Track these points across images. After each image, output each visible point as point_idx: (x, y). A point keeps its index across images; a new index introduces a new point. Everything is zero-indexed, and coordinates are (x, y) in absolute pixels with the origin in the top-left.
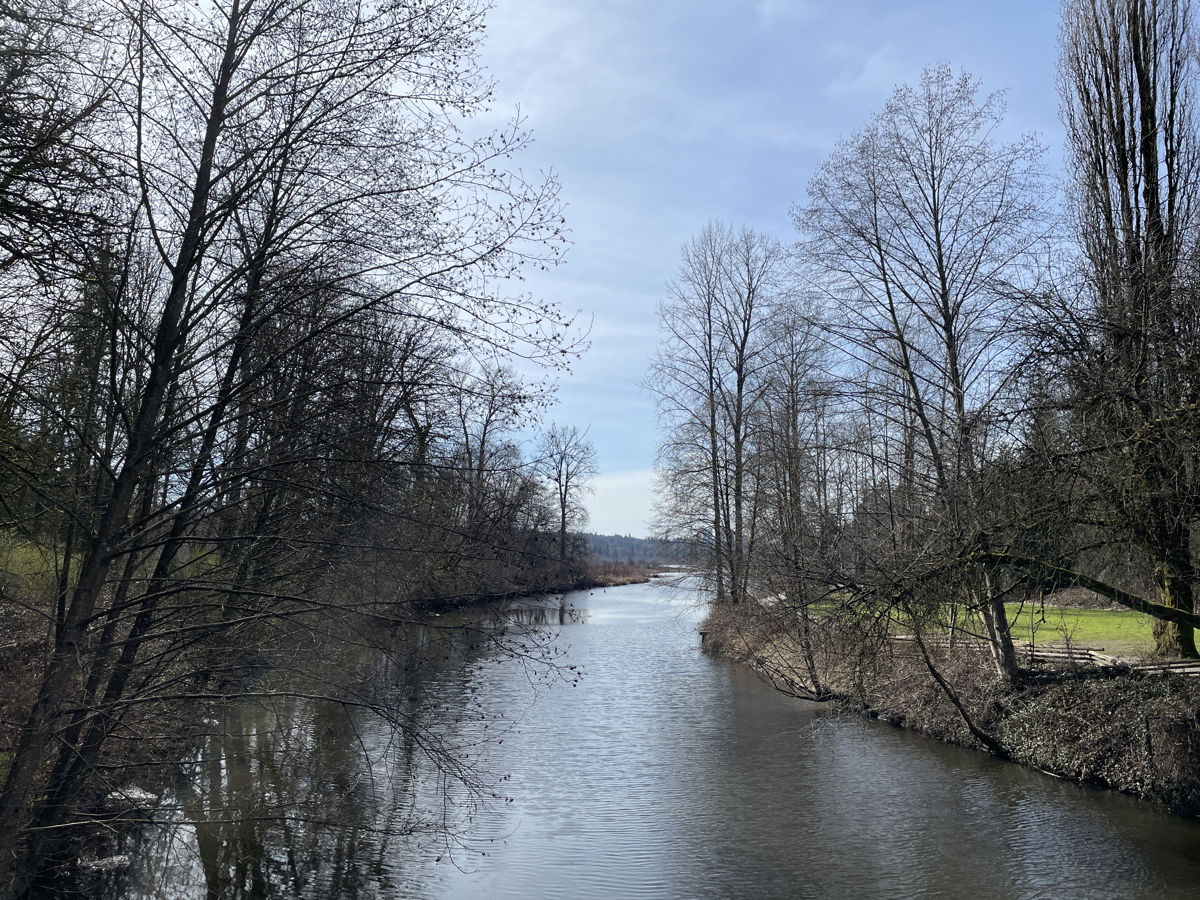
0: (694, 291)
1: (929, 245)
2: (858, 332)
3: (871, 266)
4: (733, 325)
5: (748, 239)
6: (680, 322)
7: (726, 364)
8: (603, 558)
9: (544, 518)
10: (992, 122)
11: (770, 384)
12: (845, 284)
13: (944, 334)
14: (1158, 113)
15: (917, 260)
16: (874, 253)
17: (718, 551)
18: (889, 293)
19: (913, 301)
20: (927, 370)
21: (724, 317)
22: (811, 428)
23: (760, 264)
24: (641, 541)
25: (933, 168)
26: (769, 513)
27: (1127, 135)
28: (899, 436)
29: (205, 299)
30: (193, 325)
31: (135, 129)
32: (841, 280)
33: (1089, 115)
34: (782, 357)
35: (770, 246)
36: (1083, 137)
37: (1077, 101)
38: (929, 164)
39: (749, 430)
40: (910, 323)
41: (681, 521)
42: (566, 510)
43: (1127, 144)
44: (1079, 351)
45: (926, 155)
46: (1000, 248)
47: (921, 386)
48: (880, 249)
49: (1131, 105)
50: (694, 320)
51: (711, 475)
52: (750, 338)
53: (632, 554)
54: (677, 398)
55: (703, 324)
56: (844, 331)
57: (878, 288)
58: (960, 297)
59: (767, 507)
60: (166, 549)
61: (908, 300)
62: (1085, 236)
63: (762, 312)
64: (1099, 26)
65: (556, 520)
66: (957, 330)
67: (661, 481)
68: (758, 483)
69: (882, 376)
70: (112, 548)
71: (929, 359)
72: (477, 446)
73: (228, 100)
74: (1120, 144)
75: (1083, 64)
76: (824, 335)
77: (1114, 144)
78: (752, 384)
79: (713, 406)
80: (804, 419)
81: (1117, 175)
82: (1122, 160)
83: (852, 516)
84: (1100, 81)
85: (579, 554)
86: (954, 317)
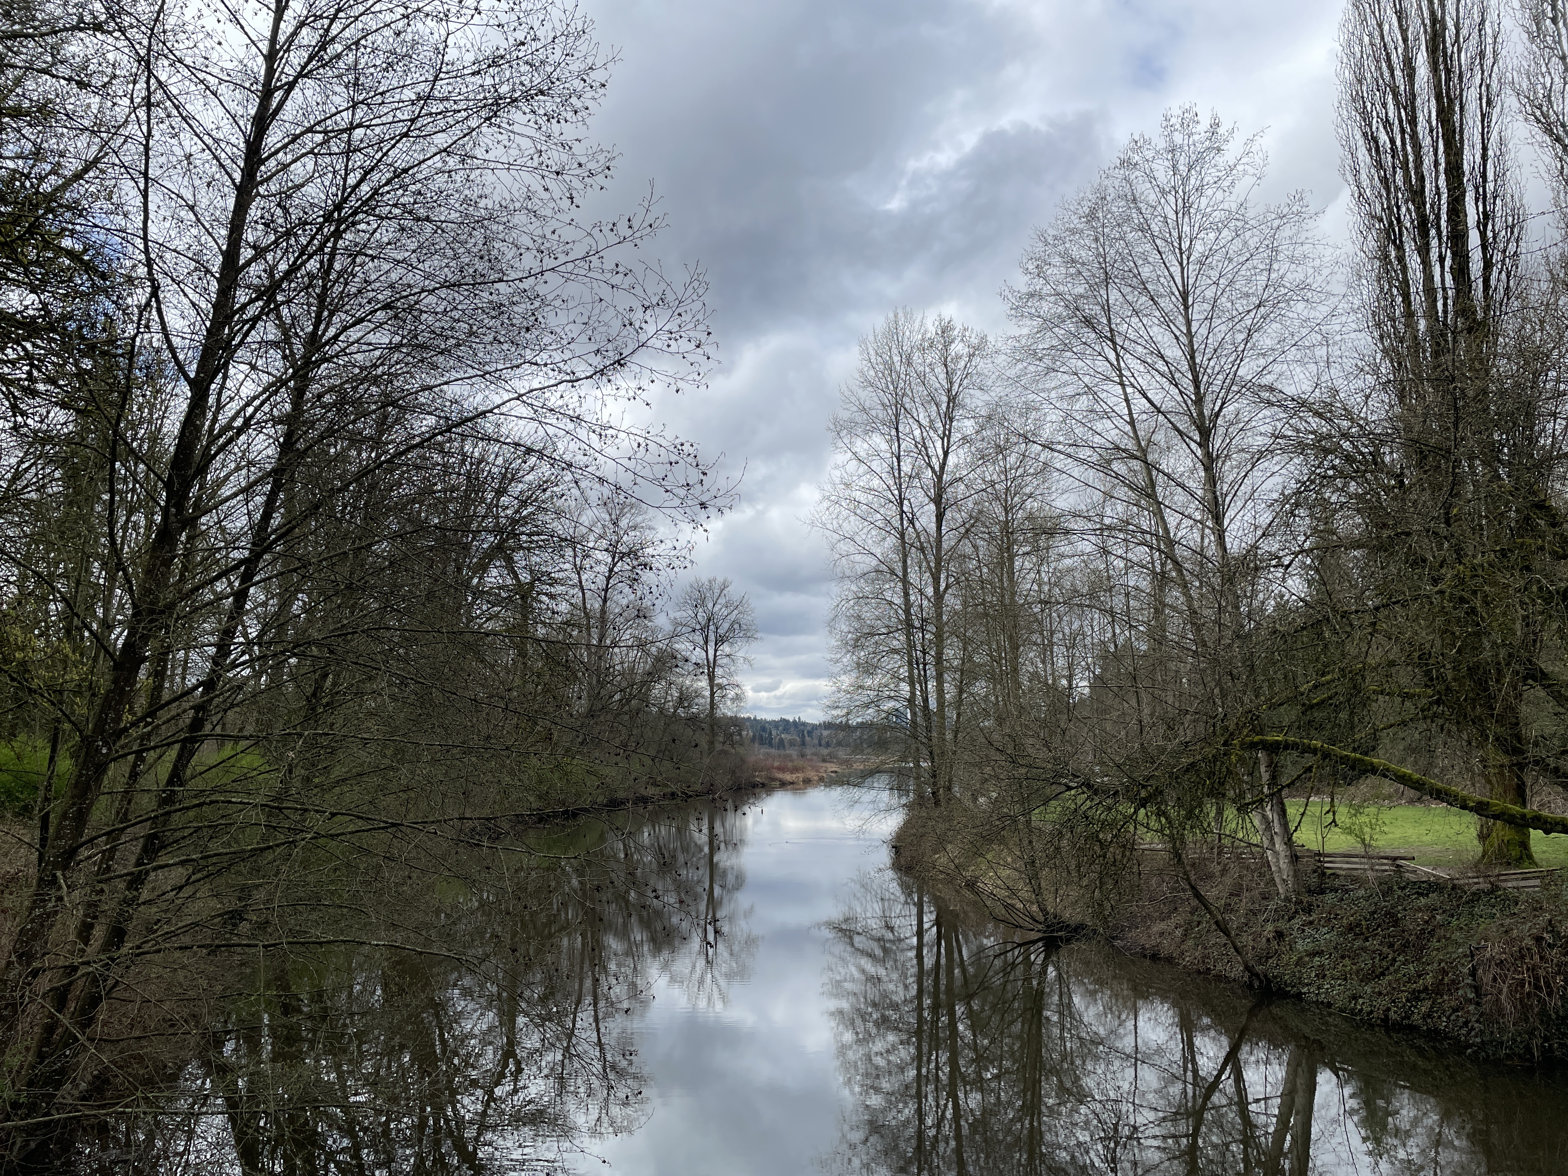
0: (876, 399)
1: (1177, 338)
2: (1088, 452)
3: (1102, 365)
4: (929, 444)
5: (945, 330)
6: (859, 440)
7: (921, 493)
8: (763, 750)
9: (684, 699)
11: (978, 519)
12: (1070, 390)
13: (1199, 453)
14: (1466, 167)
15: (1162, 357)
16: (1106, 349)
17: (914, 737)
18: (1127, 400)
19: (1159, 411)
20: (1180, 497)
21: (917, 433)
22: (1032, 575)
23: (962, 364)
24: (815, 727)
25: (1180, 238)
26: (980, 686)
27: (1428, 196)
28: (1145, 584)
29: (233, 419)
30: (217, 453)
31: (139, 200)
32: (1065, 384)
33: (1378, 171)
34: (993, 484)
35: (975, 341)
36: (1372, 198)
37: (1363, 155)
38: (1175, 234)
39: (952, 579)
40: (1156, 438)
41: (866, 700)
42: (716, 688)
43: (1429, 205)
44: (1372, 472)
45: (1170, 221)
46: (1265, 340)
47: (1172, 520)
48: (1114, 343)
50: (877, 438)
51: (903, 638)
52: (952, 460)
53: (803, 743)
54: (857, 539)
55: (890, 443)
56: (1070, 450)
57: (1113, 395)
58: (1218, 404)
59: (976, 679)
60: (182, 749)
61: (1152, 409)
62: (1378, 325)
63: (966, 426)
64: (1388, 56)
65: (702, 701)
66: (1216, 446)
67: (838, 647)
68: (965, 649)
69: (1120, 508)
70: (110, 749)
71: (1183, 487)
72: (597, 604)
73: (263, 162)
74: (1420, 207)
75: (1369, 105)
76: (1045, 455)
77: (1411, 207)
78: (953, 519)
79: (904, 549)
80: (1024, 566)
81: (1417, 248)
82: (1423, 227)
83: (1088, 690)
84: (1392, 126)
85: (732, 745)
86: (1211, 430)
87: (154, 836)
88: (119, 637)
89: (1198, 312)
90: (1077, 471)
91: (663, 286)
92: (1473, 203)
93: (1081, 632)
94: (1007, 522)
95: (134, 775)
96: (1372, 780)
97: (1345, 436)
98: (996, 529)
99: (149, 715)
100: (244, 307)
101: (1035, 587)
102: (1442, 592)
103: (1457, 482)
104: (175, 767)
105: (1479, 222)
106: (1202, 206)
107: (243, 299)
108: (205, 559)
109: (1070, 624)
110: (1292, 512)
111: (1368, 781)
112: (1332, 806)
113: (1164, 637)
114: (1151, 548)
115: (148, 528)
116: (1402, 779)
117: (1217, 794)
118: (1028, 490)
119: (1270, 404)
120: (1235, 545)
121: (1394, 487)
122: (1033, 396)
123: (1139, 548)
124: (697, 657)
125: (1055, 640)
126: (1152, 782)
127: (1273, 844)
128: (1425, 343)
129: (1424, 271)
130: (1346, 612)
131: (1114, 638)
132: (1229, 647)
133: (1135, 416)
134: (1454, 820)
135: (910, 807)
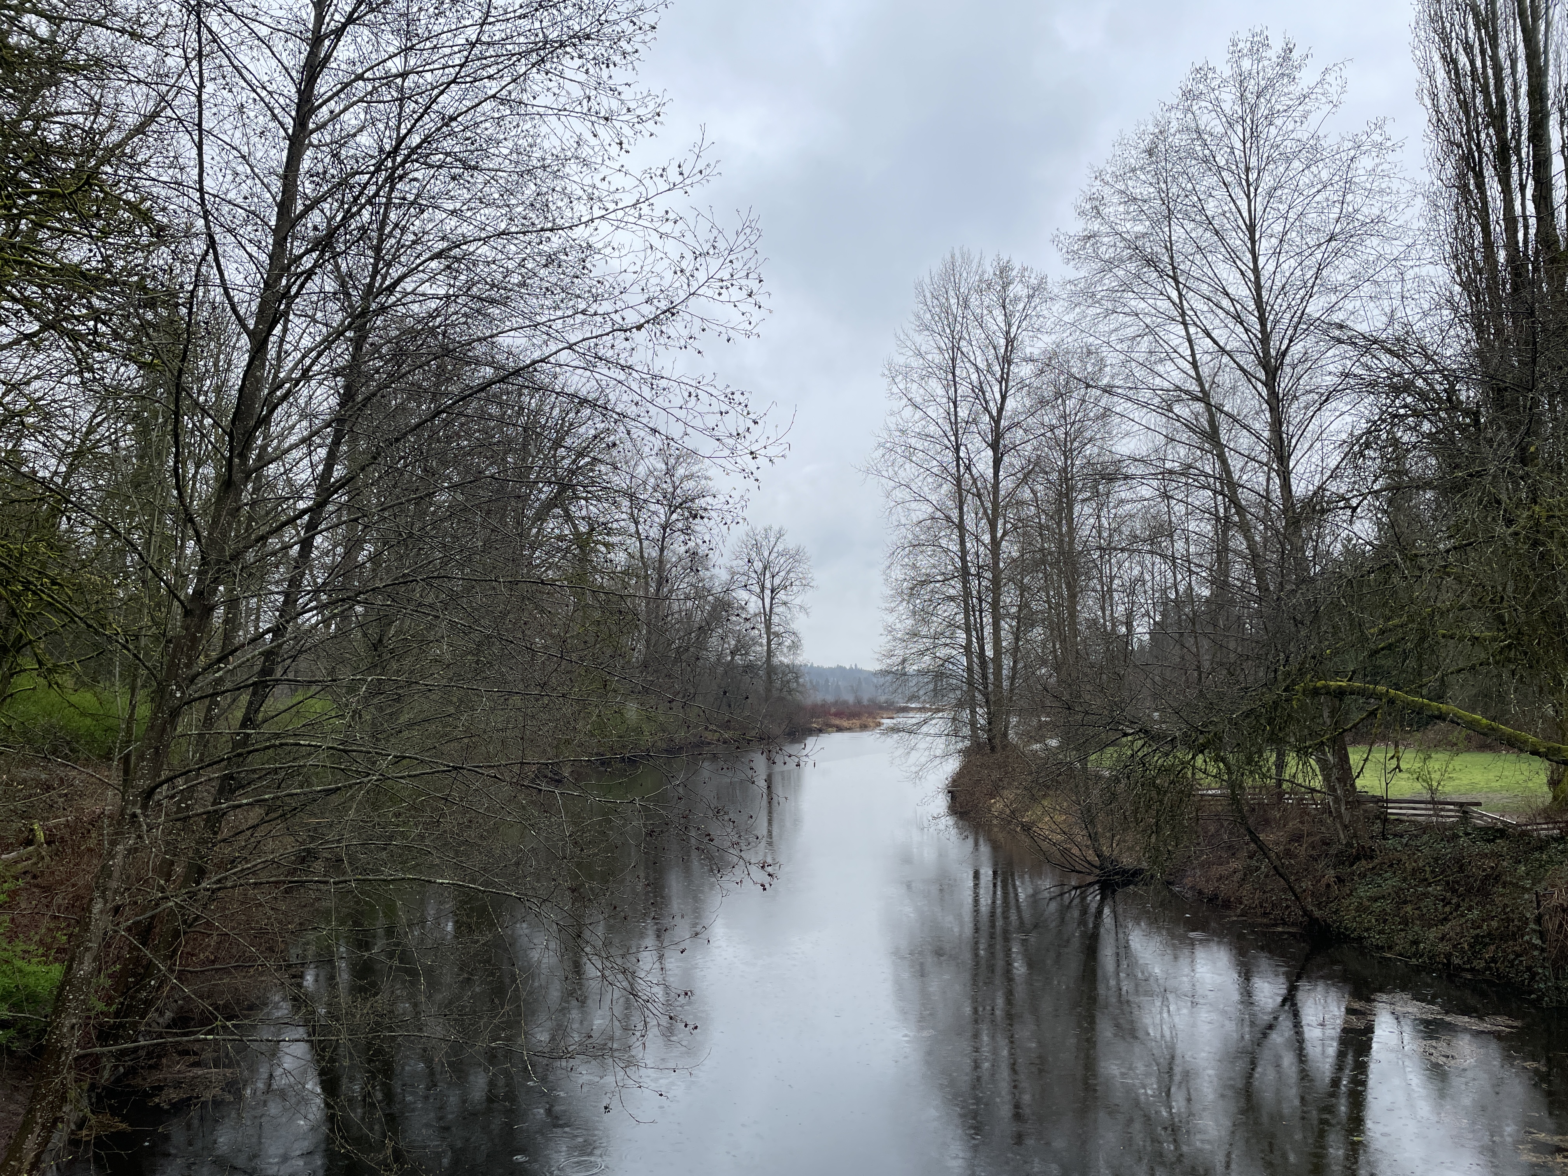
0: (932, 343)
1: (1242, 273)
2: (1150, 395)
3: (1164, 305)
4: (987, 388)
5: (1004, 271)
6: (915, 386)
7: (978, 439)
8: (821, 696)
9: (742, 647)
11: (1036, 465)
12: (1130, 332)
13: (1265, 393)
14: (1551, 89)
15: (1226, 294)
16: (1169, 289)
17: (970, 683)
18: (1190, 341)
19: (1223, 351)
20: (1244, 441)
21: (974, 377)
22: (1092, 521)
23: (1021, 306)
24: (869, 674)
25: (1248, 169)
26: (1038, 633)
27: (1509, 119)
28: (1207, 528)
29: (292, 370)
30: (277, 405)
31: (194, 152)
32: (1125, 326)
33: (1458, 95)
34: (1052, 429)
35: (1034, 281)
36: (1450, 123)
37: (1441, 75)
38: (1242, 166)
39: (1009, 526)
40: (1220, 379)
41: (921, 647)
42: (773, 635)
43: (1510, 131)
44: (1446, 410)
45: (1237, 152)
46: (1338, 274)
47: (1235, 463)
48: (1177, 282)
49: (1514, 78)
50: (933, 383)
51: (959, 586)
52: (1010, 404)
53: (859, 690)
54: (913, 486)
55: (946, 388)
56: (1130, 394)
57: (1175, 334)
58: (1286, 343)
59: (1033, 626)
60: (254, 694)
61: (1217, 348)
62: (1455, 257)
63: (1023, 371)
65: (758, 648)
66: (1282, 385)
67: (892, 596)
68: (1022, 595)
69: (1182, 451)
70: (183, 693)
71: (1247, 427)
72: (655, 554)
73: (314, 110)
74: (1501, 130)
75: (1448, 25)
76: (1105, 400)
77: (1491, 131)
78: (1012, 465)
79: (960, 495)
80: (1083, 512)
81: (1497, 175)
82: (1503, 154)
83: (1147, 636)
84: (1472, 47)
85: (790, 691)
86: (1277, 369)
87: (230, 777)
89: (1265, 246)
90: (1138, 414)
91: (715, 232)
92: (1557, 127)
93: (1141, 580)
94: (1065, 468)
95: (208, 721)
96: (1440, 726)
97: (1418, 373)
98: (1054, 476)
99: (221, 660)
100: (300, 257)
101: (1094, 533)
102: (1516, 534)
103: (1535, 421)
104: (249, 711)
105: (1563, 147)
106: (1271, 136)
107: (299, 250)
108: (271, 509)
109: (1130, 569)
110: (1361, 454)
111: (1436, 728)
112: (1397, 752)
113: (1226, 582)
114: (1215, 492)
116: (1471, 725)
117: (1277, 741)
118: (1088, 434)
119: (1340, 341)
120: (1300, 488)
121: (1469, 425)
122: (1092, 339)
123: (1201, 492)
124: (754, 605)
125: (1114, 586)
126: (1211, 728)
127: (1335, 790)
128: (1505, 274)
129: (1505, 199)
130: (1416, 555)
131: (1175, 585)
132: (1293, 592)
133: (1198, 357)
134: (1524, 766)
135: (966, 753)
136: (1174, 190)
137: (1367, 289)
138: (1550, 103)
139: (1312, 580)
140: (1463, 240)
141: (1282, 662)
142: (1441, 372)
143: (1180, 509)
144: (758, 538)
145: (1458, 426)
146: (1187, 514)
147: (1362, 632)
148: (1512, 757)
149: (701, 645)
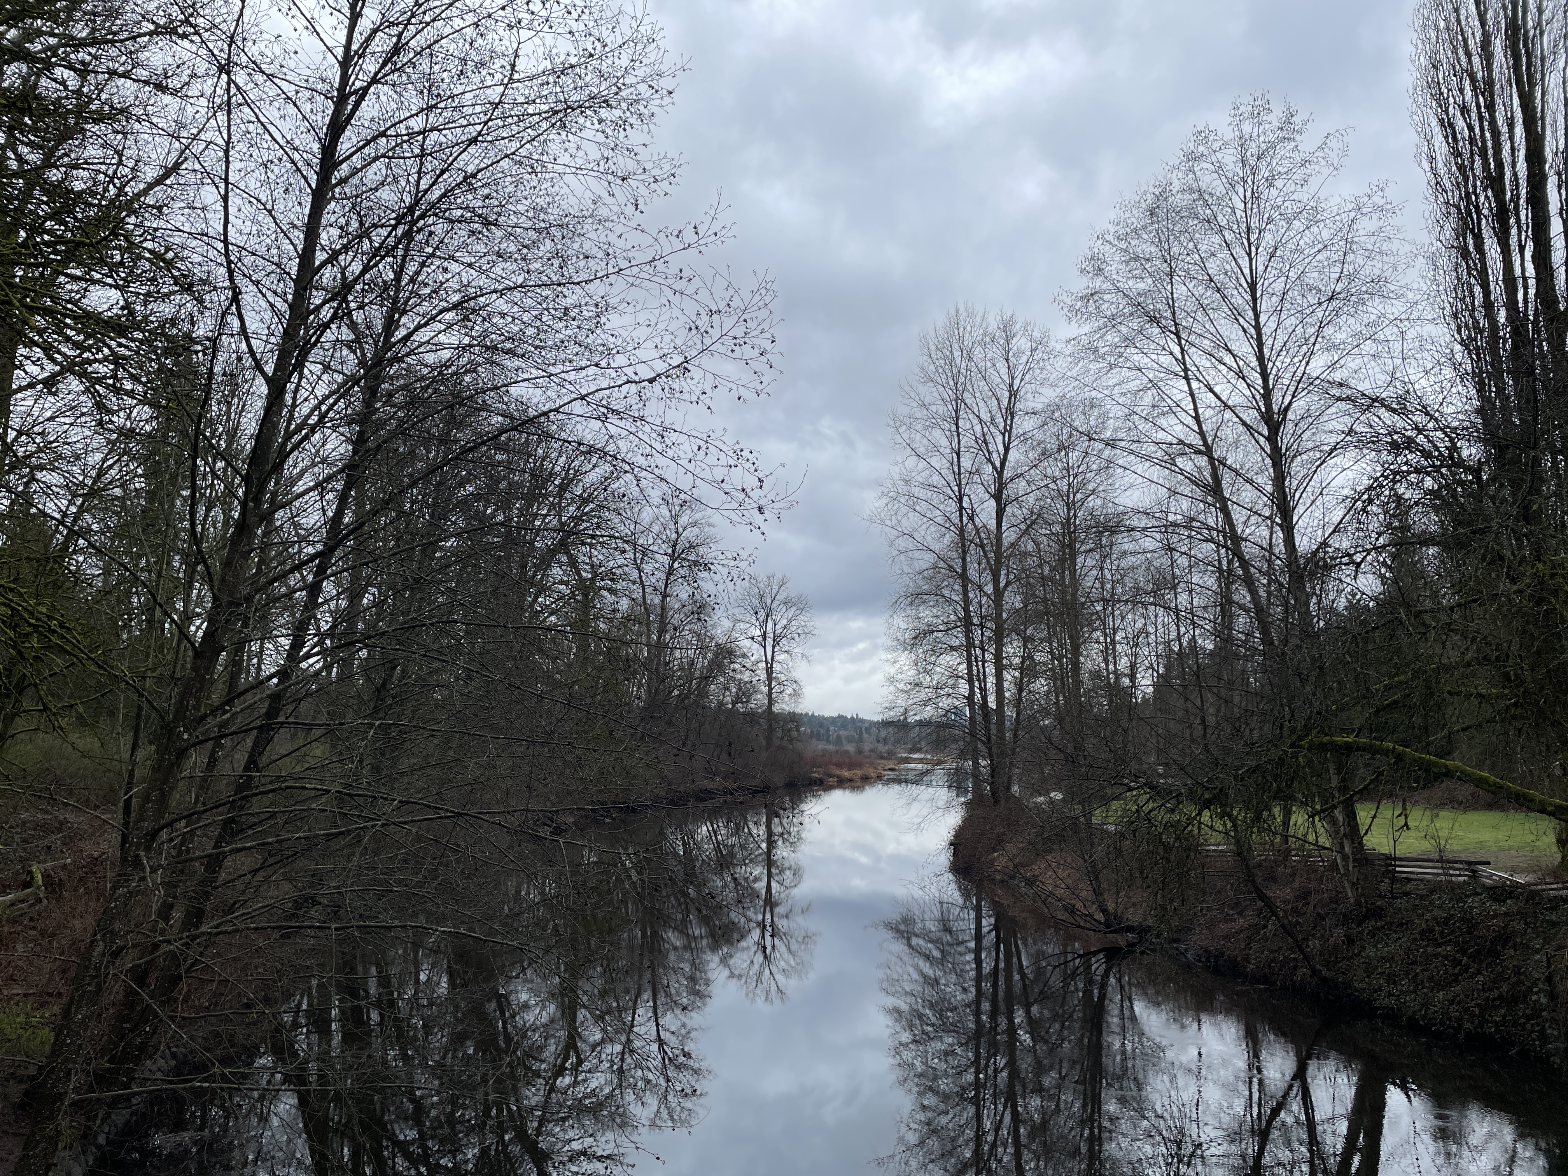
0: (936, 395)
1: (1245, 331)
2: (1153, 448)
3: (1166, 360)
4: (989, 438)
5: (1007, 325)
6: (919, 435)
7: (981, 489)
8: (821, 746)
9: (744, 693)
10: (1326, 171)
11: (1038, 516)
12: (1134, 385)
13: (1268, 449)
14: (1549, 154)
15: (1229, 350)
17: (973, 734)
18: (1192, 394)
19: (1226, 406)
20: (1247, 494)
21: (978, 428)
22: (1095, 572)
23: (1024, 359)
24: (872, 724)
25: (1249, 229)
26: (1041, 685)
27: (1507, 182)
28: (1211, 581)
29: (309, 416)
30: (292, 451)
31: (219, 206)
32: (1127, 380)
33: (1455, 158)
34: (1055, 480)
35: (1036, 334)
36: (1448, 185)
37: (1439, 140)
38: (1243, 226)
39: (1011, 577)
40: (1223, 433)
41: (924, 697)
42: (774, 684)
43: (1508, 193)
44: (1449, 467)
45: (1238, 213)
46: (1339, 334)
47: (1238, 516)
48: (1179, 338)
49: (1512, 142)
50: (937, 434)
51: (961, 635)
52: (1013, 455)
53: (861, 740)
54: (916, 535)
55: (950, 439)
56: (1134, 446)
57: (1178, 389)
58: (1288, 399)
59: (1035, 677)
60: (259, 736)
61: (1219, 403)
62: (1455, 316)
63: (1026, 423)
64: (1465, 40)
65: (760, 696)
66: (1285, 441)
67: (895, 645)
68: (1025, 647)
69: (1185, 504)
70: (190, 735)
71: (1250, 481)
72: (657, 600)
73: (337, 164)
74: (1499, 193)
75: (1445, 91)
76: (1107, 452)
77: (1490, 194)
78: (1014, 515)
79: (964, 545)
80: (1086, 562)
81: (1496, 235)
82: (1502, 215)
83: (1151, 688)
84: (1468, 111)
85: (791, 741)
86: (1280, 424)
87: (232, 820)
88: (198, 629)
89: (1265, 305)
90: (1142, 467)
91: (731, 291)
92: (1555, 190)
93: (1144, 631)
94: (1068, 519)
95: (213, 762)
96: (1448, 783)
97: (1419, 430)
98: (1057, 528)
99: (227, 703)
100: (318, 308)
101: (1097, 585)
102: (1521, 592)
103: (1538, 479)
104: (251, 756)
105: (1561, 209)
106: (1272, 197)
107: (318, 302)
108: (280, 554)
109: (1133, 621)
110: (1364, 510)
111: (1443, 785)
112: (1404, 809)
113: (1230, 635)
114: (1218, 545)
115: (226, 523)
116: (1480, 782)
117: (1285, 797)
118: (1091, 486)
119: (1339, 399)
120: (1304, 544)
121: (1471, 482)
122: (1094, 394)
123: (1204, 545)
124: (756, 652)
125: (1118, 638)
126: (1217, 783)
127: (1342, 847)
128: (1505, 332)
129: (1504, 261)
130: (1421, 612)
131: (1179, 638)
132: (1298, 647)
133: (1200, 411)
134: (1533, 827)
135: (969, 806)
136: (1175, 250)
137: (1369, 347)
138: (1547, 166)
139: (1317, 635)
140: (1463, 300)
141: (1287, 717)
142: (1442, 430)
143: (1183, 561)
144: (761, 585)
145: (1461, 483)
146: (1190, 566)
147: (1368, 689)
148: (1521, 816)
149: (703, 693)
